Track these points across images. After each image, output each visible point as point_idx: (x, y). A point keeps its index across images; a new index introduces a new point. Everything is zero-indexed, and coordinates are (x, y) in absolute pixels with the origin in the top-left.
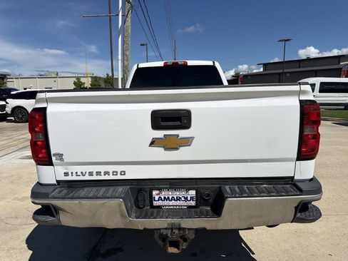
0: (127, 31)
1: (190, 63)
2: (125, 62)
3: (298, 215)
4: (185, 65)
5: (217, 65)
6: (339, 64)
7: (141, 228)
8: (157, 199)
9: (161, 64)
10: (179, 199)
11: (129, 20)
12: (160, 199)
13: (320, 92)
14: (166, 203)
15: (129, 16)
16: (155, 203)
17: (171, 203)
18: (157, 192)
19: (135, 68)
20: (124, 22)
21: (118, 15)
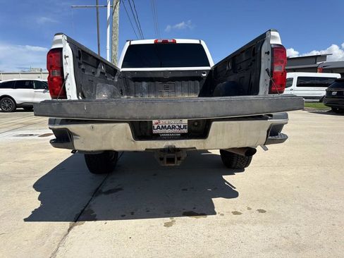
0: (116, 22)
1: (179, 41)
2: (113, 52)
3: (270, 137)
4: (174, 43)
5: (203, 44)
6: (316, 63)
7: (143, 149)
8: (155, 128)
9: (152, 41)
10: (174, 127)
11: (117, 11)
12: (158, 127)
13: (298, 86)
14: (163, 131)
15: (118, 7)
16: (154, 131)
17: (167, 131)
18: (157, 121)
19: (127, 44)
20: (112, 13)
21: (107, 6)
